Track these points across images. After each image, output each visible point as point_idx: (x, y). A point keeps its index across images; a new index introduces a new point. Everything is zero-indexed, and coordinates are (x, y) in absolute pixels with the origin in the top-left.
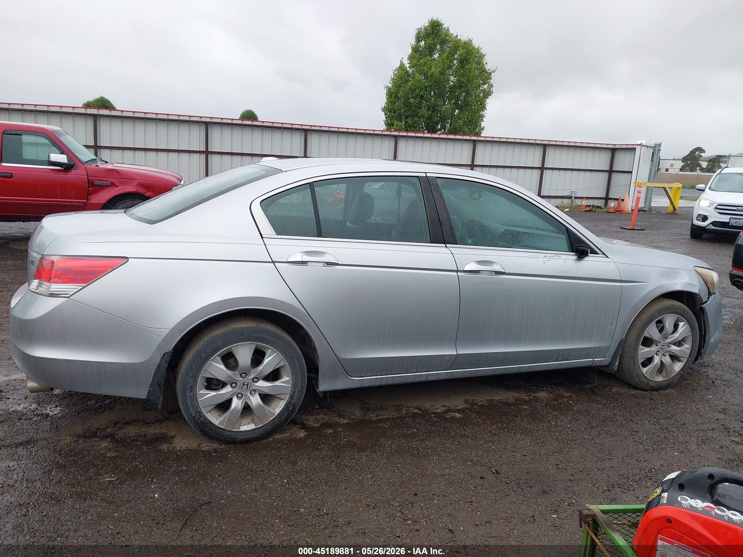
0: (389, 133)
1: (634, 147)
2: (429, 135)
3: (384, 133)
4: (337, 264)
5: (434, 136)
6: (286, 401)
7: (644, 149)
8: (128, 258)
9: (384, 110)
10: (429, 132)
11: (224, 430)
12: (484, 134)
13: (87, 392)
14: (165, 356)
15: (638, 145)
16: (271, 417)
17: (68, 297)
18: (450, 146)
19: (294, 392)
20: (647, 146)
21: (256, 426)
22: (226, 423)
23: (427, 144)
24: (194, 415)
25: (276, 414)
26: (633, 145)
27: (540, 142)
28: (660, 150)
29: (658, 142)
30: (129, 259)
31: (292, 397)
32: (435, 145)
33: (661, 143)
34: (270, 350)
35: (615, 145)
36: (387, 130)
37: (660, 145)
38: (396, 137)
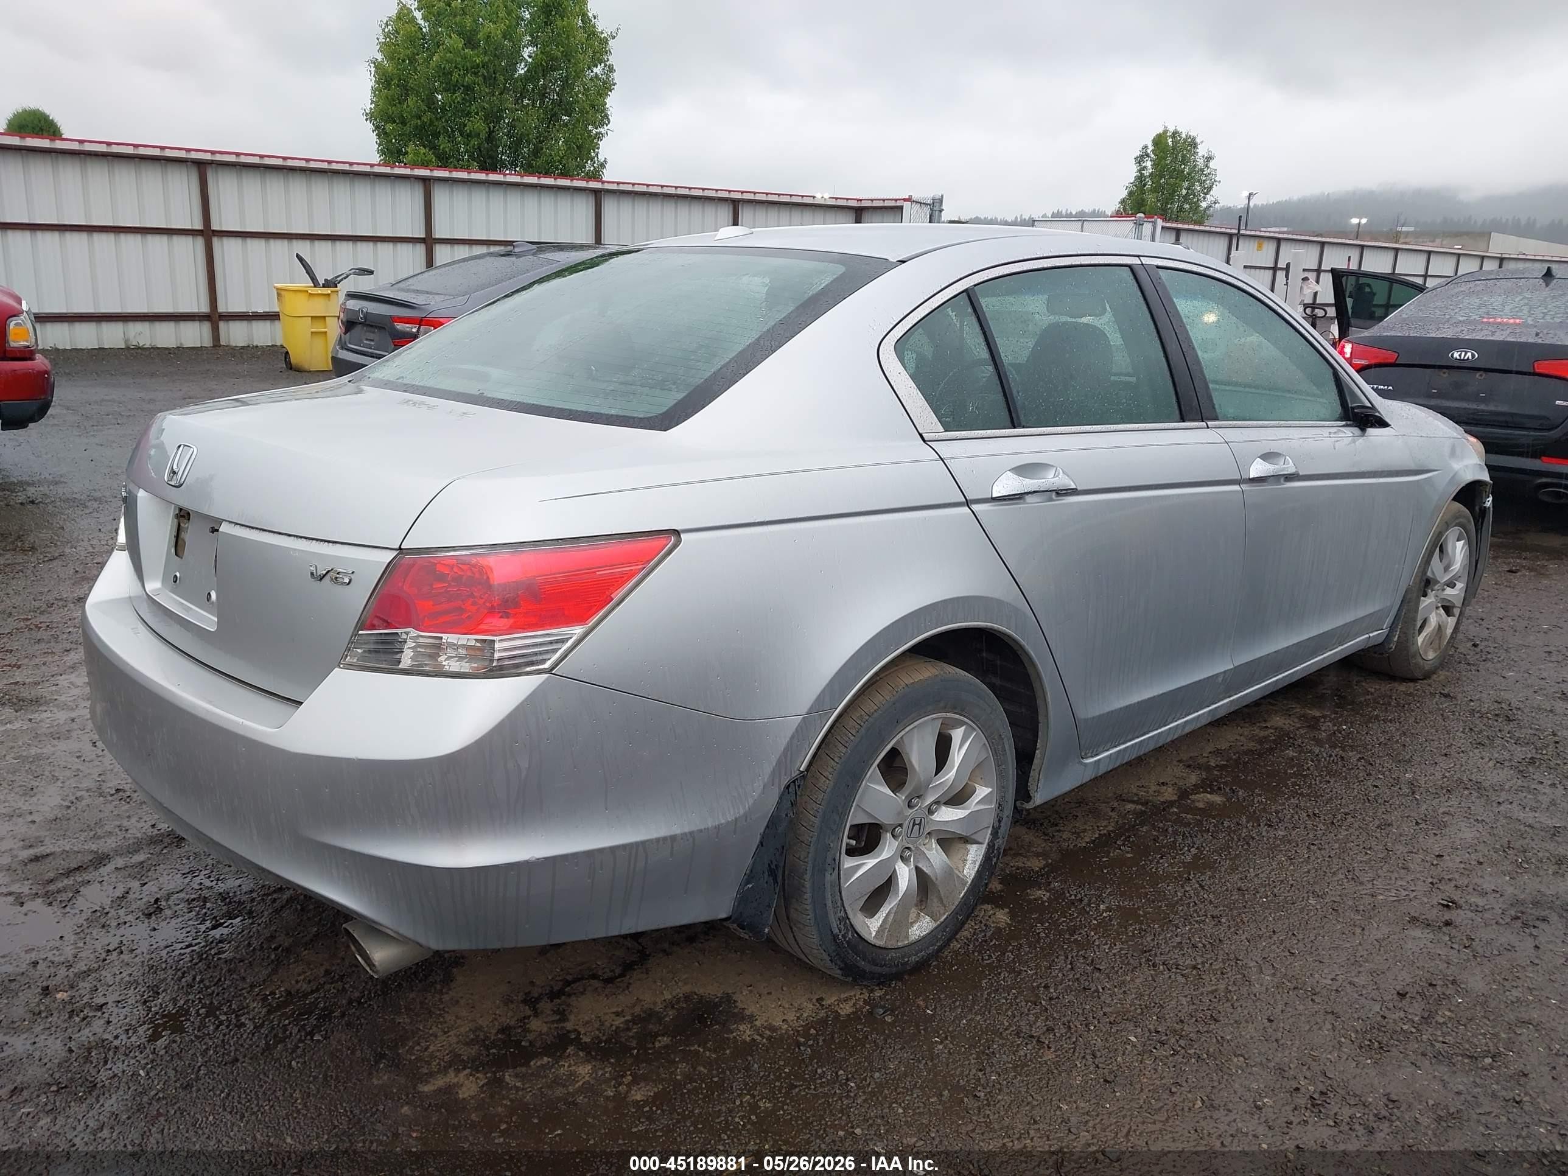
0: (387, 170)
1: (899, 204)
2: (482, 176)
3: (377, 169)
4: (1074, 492)
5: (493, 177)
6: (985, 846)
7: (917, 207)
8: (677, 533)
9: (371, 116)
10: (483, 168)
11: (885, 948)
12: (608, 175)
13: (584, 938)
14: (790, 790)
15: (905, 200)
16: (960, 893)
17: (550, 671)
18: (531, 201)
19: (1000, 821)
20: (921, 203)
21: (935, 921)
22: (889, 931)
23: (479, 197)
24: (836, 931)
25: (970, 882)
26: (896, 200)
27: (726, 195)
28: (941, 211)
29: (938, 194)
30: (682, 536)
31: (995, 833)
32: (497, 198)
33: (942, 196)
34: (963, 728)
35: (861, 200)
36: (385, 165)
37: (941, 200)
38: (425, 181)
